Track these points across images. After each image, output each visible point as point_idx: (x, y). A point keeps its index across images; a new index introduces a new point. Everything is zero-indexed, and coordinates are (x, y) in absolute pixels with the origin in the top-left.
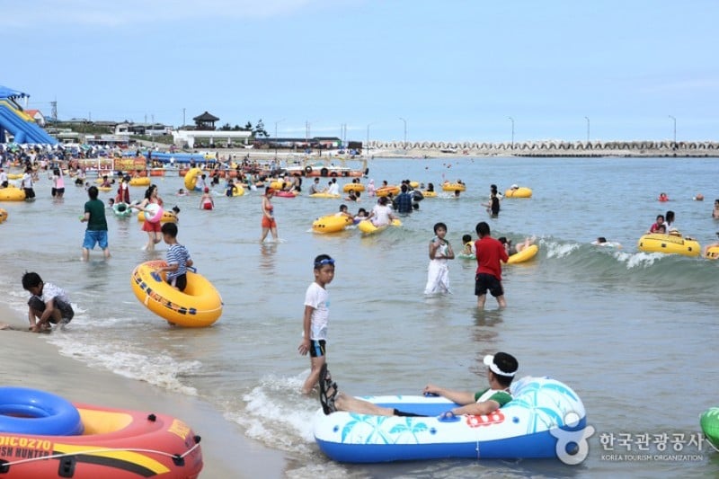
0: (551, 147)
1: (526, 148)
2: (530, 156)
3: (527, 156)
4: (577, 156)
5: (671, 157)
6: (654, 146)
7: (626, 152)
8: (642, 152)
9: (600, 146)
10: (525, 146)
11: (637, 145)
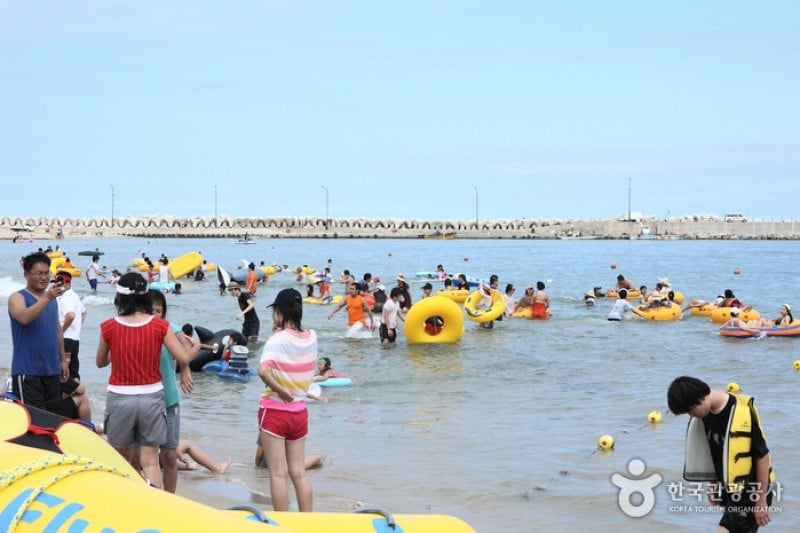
0: (161, 225)
1: (128, 226)
2: (143, 236)
3: (139, 236)
4: (208, 236)
5: (331, 238)
6: (297, 224)
7: (273, 231)
8: (288, 231)
9: (228, 225)
10: (126, 222)
11: (275, 223)
